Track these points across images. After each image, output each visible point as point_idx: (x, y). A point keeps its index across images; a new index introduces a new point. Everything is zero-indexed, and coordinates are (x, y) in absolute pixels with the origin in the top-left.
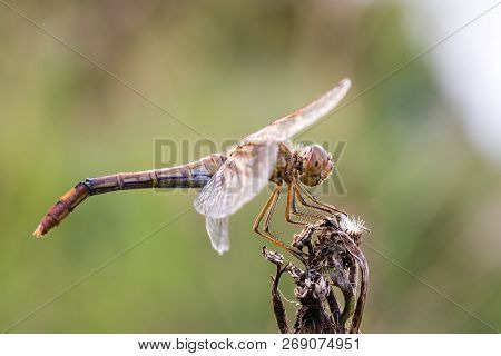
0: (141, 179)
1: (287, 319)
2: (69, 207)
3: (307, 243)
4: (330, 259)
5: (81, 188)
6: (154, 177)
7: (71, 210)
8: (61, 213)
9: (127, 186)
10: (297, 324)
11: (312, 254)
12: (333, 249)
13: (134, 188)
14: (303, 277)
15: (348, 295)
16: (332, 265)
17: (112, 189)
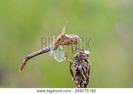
0: (38, 53)
1: (74, 74)
2: (25, 63)
3: (77, 57)
4: (82, 60)
5: (26, 59)
6: (41, 52)
7: (25, 64)
8: (23, 65)
9: (36, 55)
10: (76, 75)
11: (78, 59)
12: (83, 58)
13: (38, 55)
14: (76, 65)
15: (86, 68)
16: (82, 62)
17: (33, 57)
